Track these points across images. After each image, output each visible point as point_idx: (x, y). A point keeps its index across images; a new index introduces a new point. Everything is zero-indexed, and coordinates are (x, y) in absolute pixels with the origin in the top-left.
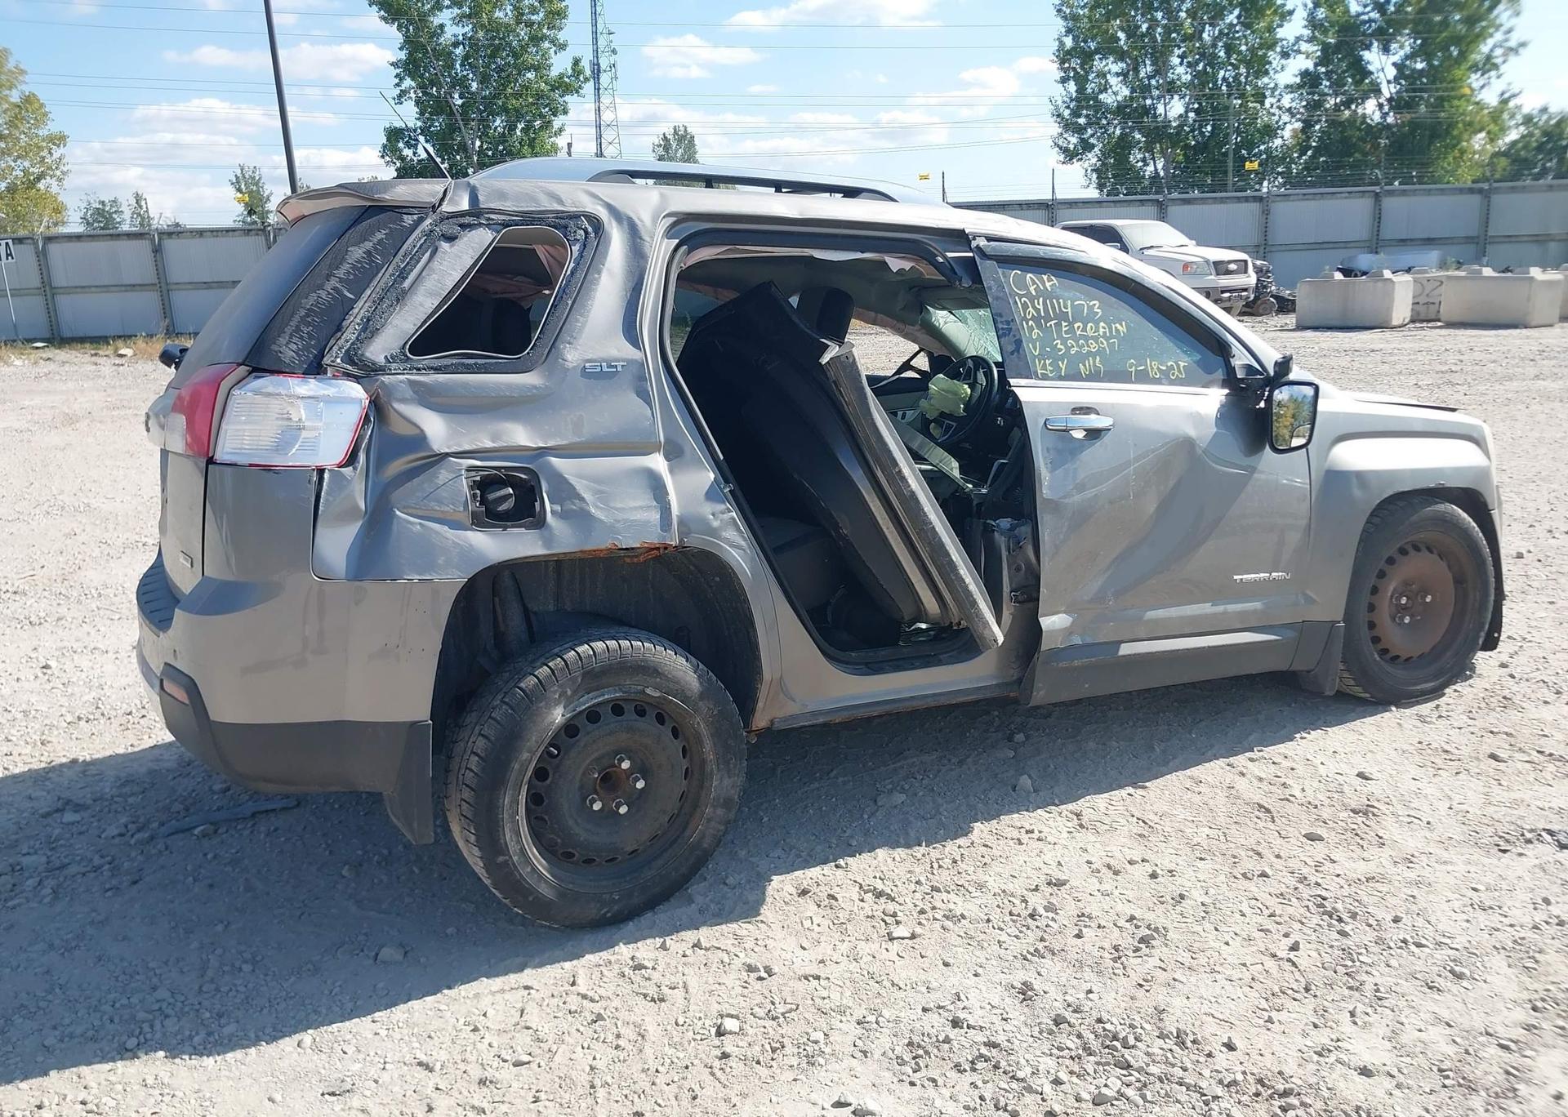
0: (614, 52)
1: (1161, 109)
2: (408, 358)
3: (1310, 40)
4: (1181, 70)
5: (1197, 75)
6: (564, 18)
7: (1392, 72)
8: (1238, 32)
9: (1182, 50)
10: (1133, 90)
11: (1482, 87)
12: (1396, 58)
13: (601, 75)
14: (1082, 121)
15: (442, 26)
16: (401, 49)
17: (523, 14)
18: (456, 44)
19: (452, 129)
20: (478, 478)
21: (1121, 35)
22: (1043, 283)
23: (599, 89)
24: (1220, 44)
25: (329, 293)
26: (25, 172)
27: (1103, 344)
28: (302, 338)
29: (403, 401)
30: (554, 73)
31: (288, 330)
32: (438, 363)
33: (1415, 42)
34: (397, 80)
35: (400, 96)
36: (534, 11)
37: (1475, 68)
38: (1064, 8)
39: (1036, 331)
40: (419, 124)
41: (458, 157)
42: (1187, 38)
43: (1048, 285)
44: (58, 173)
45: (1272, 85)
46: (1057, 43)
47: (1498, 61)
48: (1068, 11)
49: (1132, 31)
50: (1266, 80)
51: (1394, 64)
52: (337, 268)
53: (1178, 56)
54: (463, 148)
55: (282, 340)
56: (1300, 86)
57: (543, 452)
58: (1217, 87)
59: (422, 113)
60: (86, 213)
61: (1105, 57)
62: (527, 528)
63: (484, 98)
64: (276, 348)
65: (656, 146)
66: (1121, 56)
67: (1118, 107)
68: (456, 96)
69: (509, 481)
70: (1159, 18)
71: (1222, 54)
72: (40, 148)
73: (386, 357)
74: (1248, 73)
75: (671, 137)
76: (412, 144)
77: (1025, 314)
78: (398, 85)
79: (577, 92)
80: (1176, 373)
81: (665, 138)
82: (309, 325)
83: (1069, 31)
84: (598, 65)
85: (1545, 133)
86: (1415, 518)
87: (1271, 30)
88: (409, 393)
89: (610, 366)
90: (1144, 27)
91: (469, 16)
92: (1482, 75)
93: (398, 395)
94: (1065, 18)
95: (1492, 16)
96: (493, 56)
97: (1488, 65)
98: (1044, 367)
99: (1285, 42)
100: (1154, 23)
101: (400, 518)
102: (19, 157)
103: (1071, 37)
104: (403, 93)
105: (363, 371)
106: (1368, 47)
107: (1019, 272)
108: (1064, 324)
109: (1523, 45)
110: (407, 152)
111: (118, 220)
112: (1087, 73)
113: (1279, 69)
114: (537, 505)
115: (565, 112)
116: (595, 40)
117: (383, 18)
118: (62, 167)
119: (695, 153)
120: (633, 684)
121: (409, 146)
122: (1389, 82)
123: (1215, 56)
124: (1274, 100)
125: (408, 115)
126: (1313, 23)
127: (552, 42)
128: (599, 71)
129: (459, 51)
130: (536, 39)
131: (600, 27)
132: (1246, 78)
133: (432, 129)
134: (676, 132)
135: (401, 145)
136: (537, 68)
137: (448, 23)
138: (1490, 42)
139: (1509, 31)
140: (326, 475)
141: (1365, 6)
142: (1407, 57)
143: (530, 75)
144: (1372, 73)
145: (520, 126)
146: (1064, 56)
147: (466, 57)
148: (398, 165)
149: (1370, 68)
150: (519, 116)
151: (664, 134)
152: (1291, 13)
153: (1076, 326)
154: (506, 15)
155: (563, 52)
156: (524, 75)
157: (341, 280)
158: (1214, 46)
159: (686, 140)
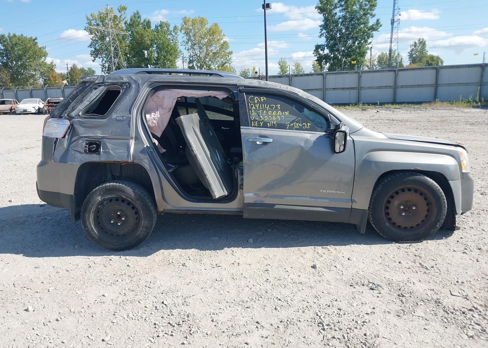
0: (400, 15)
2: (79, 115)
6: (375, 6)
13: (394, 23)
15: (336, 13)
16: (323, 21)
17: (362, 7)
18: (339, 19)
19: (335, 44)
20: (88, 143)
22: (261, 99)
23: (393, 28)
25: (67, 101)
26: (222, 62)
27: (278, 117)
29: (77, 125)
30: (370, 24)
32: (86, 116)
34: (321, 31)
35: (321, 35)
36: (366, 5)
39: (254, 113)
40: (326, 43)
41: (336, 53)
43: (262, 100)
44: (229, 62)
54: (338, 50)
57: (103, 137)
59: (327, 40)
60: (241, 73)
62: (96, 154)
63: (347, 34)
64: (54, 112)
65: (411, 46)
68: (338, 34)
69: (95, 144)
72: (226, 55)
73: (75, 115)
75: (417, 42)
76: (323, 50)
77: (251, 108)
78: (320, 32)
79: (377, 30)
80: (306, 127)
82: (62, 107)
84: (394, 20)
86: (405, 179)
88: (78, 123)
89: (123, 118)
91: (344, 9)
96: (351, 21)
98: (255, 124)
101: (71, 150)
102: (221, 58)
104: (322, 34)
105: (70, 118)
107: (253, 96)
108: (265, 111)
110: (321, 52)
111: (249, 74)
114: (99, 149)
115: (372, 37)
116: (394, 11)
117: (319, 12)
118: (230, 60)
119: (425, 47)
120: (120, 194)
121: (322, 50)
125: (323, 41)
127: (371, 15)
128: (394, 22)
129: (340, 20)
130: (365, 15)
131: (396, 8)
133: (330, 45)
134: (419, 40)
135: (319, 50)
136: (364, 24)
137: (338, 12)
140: (58, 140)
143: (362, 26)
145: (357, 43)
147: (342, 22)
148: (318, 56)
150: (357, 39)
151: (415, 41)
153: (269, 112)
154: (357, 7)
155: (374, 18)
156: (360, 26)
157: (70, 98)
159: (423, 43)
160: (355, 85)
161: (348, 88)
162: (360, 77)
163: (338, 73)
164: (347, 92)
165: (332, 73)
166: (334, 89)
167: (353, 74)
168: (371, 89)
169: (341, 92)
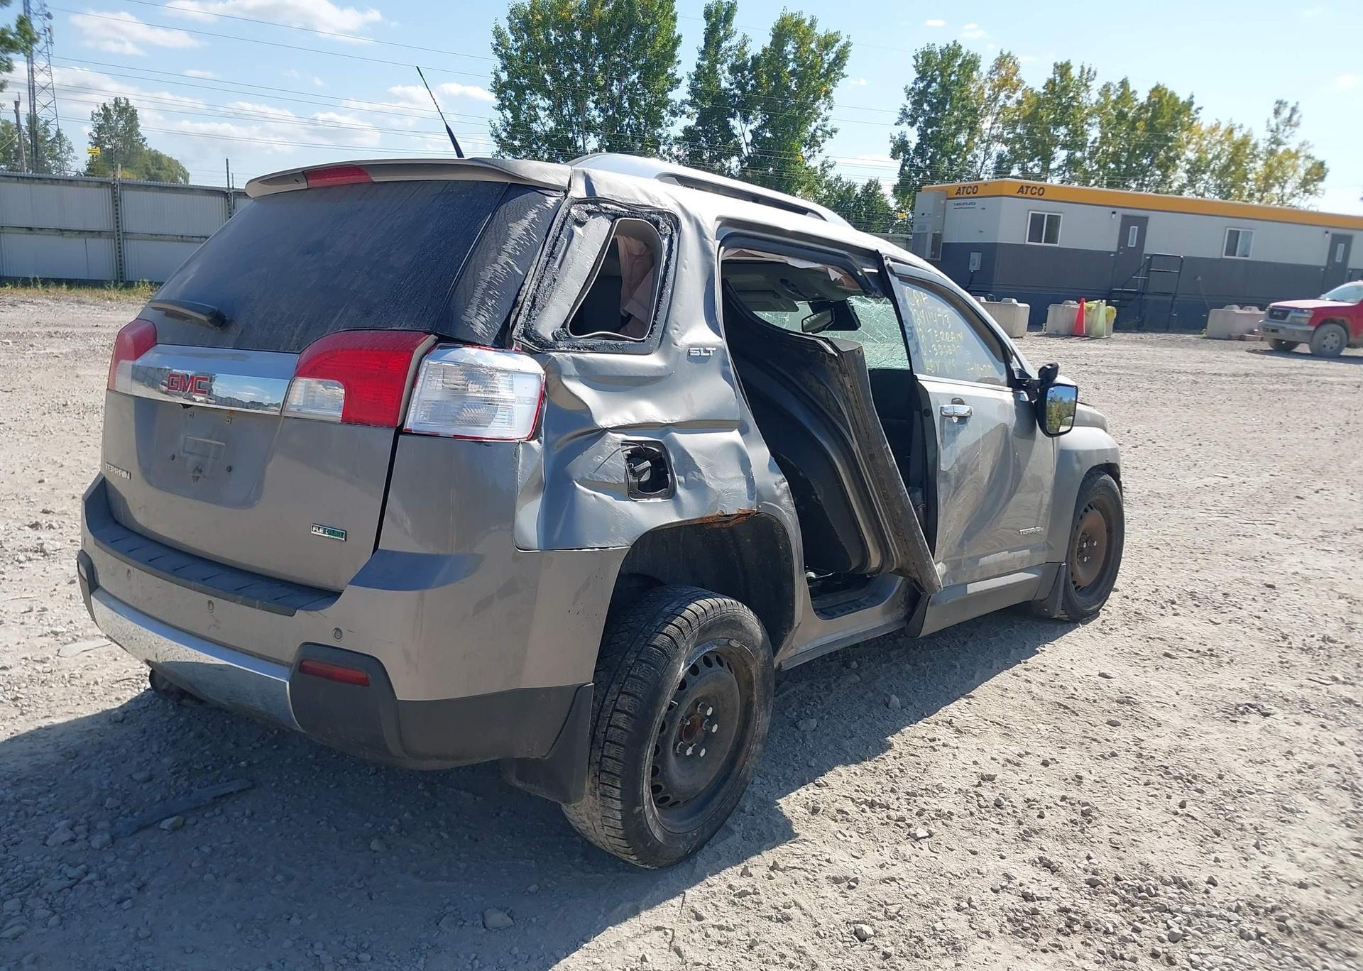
0: (49, 16)
1: (580, 143)
2: (570, 337)
3: (692, 104)
4: (595, 113)
5: (608, 119)
7: (749, 137)
8: (638, 90)
9: (596, 97)
10: (558, 123)
11: (810, 156)
12: (752, 127)
14: (517, 143)
20: (629, 452)
21: (548, 77)
24: (625, 97)
25: (504, 268)
28: (488, 311)
31: (475, 302)
32: (591, 342)
33: (765, 116)
37: (804, 142)
38: (500, 48)
42: (601, 89)
43: (924, 300)
45: (665, 135)
46: (494, 76)
47: (820, 139)
48: (503, 51)
49: (556, 75)
50: (660, 131)
51: (751, 131)
52: (505, 243)
53: (593, 101)
55: (472, 311)
56: (684, 139)
57: (669, 427)
58: (622, 131)
61: (534, 93)
62: (663, 498)
64: (467, 319)
65: (94, 115)
66: (548, 94)
67: (546, 135)
69: (648, 454)
70: (578, 69)
71: (627, 105)
73: (553, 334)
74: (646, 123)
75: (111, 108)
81: (105, 108)
82: (492, 297)
83: (504, 68)
85: (839, 196)
87: (664, 93)
88: (573, 371)
89: (706, 351)
90: (566, 74)
92: (809, 148)
93: (565, 372)
94: (501, 56)
95: (815, 106)
97: (813, 142)
99: (673, 103)
100: (574, 73)
101: (579, 489)
103: (506, 73)
106: (733, 116)
109: (835, 131)
112: (520, 104)
113: (669, 123)
114: (669, 475)
119: (137, 127)
120: (724, 637)
122: (747, 144)
123: (620, 106)
124: (666, 148)
126: (694, 91)
132: (645, 126)
134: (117, 103)
138: (814, 125)
139: (826, 119)
140: (521, 448)
141: (731, 84)
142: (760, 127)
144: (736, 136)
146: (500, 89)
149: (735, 132)
151: (104, 104)
152: (679, 81)
157: (510, 256)
158: (621, 98)
159: (127, 113)
160: (102, 221)
161: (80, 232)
162: (116, 202)
163: (39, 179)
164: (77, 243)
165: (18, 177)
166: (30, 229)
167: (93, 189)
168: (158, 240)
169: (56, 240)
